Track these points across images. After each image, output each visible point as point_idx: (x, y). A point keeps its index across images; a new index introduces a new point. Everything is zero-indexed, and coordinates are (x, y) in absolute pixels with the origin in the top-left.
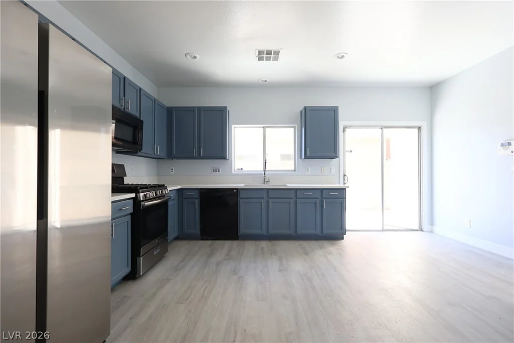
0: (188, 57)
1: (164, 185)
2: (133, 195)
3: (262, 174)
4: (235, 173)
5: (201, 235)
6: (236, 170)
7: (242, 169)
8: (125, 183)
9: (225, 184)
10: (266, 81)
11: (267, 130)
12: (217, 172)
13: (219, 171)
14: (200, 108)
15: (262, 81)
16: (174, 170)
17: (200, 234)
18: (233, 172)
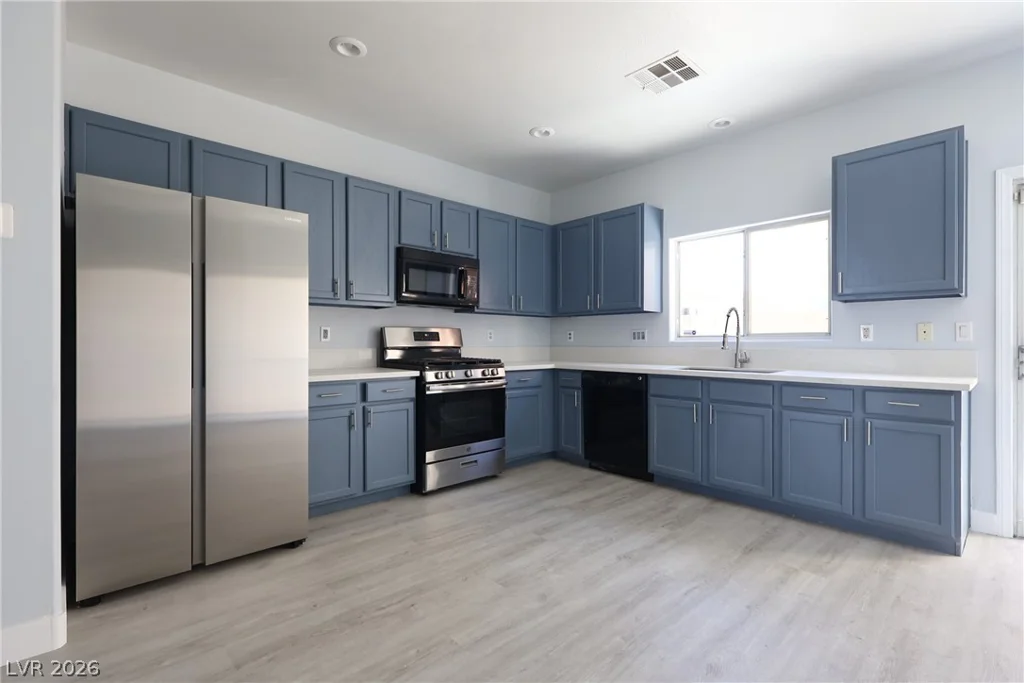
0: (536, 134)
1: (499, 361)
2: (417, 373)
3: (716, 344)
4: (679, 340)
5: (586, 458)
6: (682, 334)
7: (694, 333)
8: (462, 356)
9: (645, 363)
10: (727, 123)
11: (754, 235)
12: (641, 340)
13: (643, 338)
14: (597, 218)
15: (718, 124)
16: (572, 336)
17: (583, 456)
18: (672, 338)
